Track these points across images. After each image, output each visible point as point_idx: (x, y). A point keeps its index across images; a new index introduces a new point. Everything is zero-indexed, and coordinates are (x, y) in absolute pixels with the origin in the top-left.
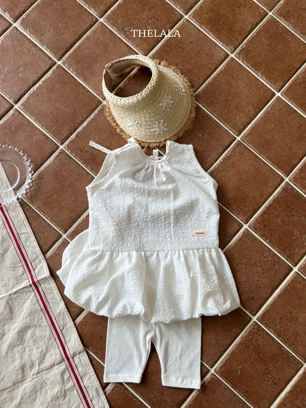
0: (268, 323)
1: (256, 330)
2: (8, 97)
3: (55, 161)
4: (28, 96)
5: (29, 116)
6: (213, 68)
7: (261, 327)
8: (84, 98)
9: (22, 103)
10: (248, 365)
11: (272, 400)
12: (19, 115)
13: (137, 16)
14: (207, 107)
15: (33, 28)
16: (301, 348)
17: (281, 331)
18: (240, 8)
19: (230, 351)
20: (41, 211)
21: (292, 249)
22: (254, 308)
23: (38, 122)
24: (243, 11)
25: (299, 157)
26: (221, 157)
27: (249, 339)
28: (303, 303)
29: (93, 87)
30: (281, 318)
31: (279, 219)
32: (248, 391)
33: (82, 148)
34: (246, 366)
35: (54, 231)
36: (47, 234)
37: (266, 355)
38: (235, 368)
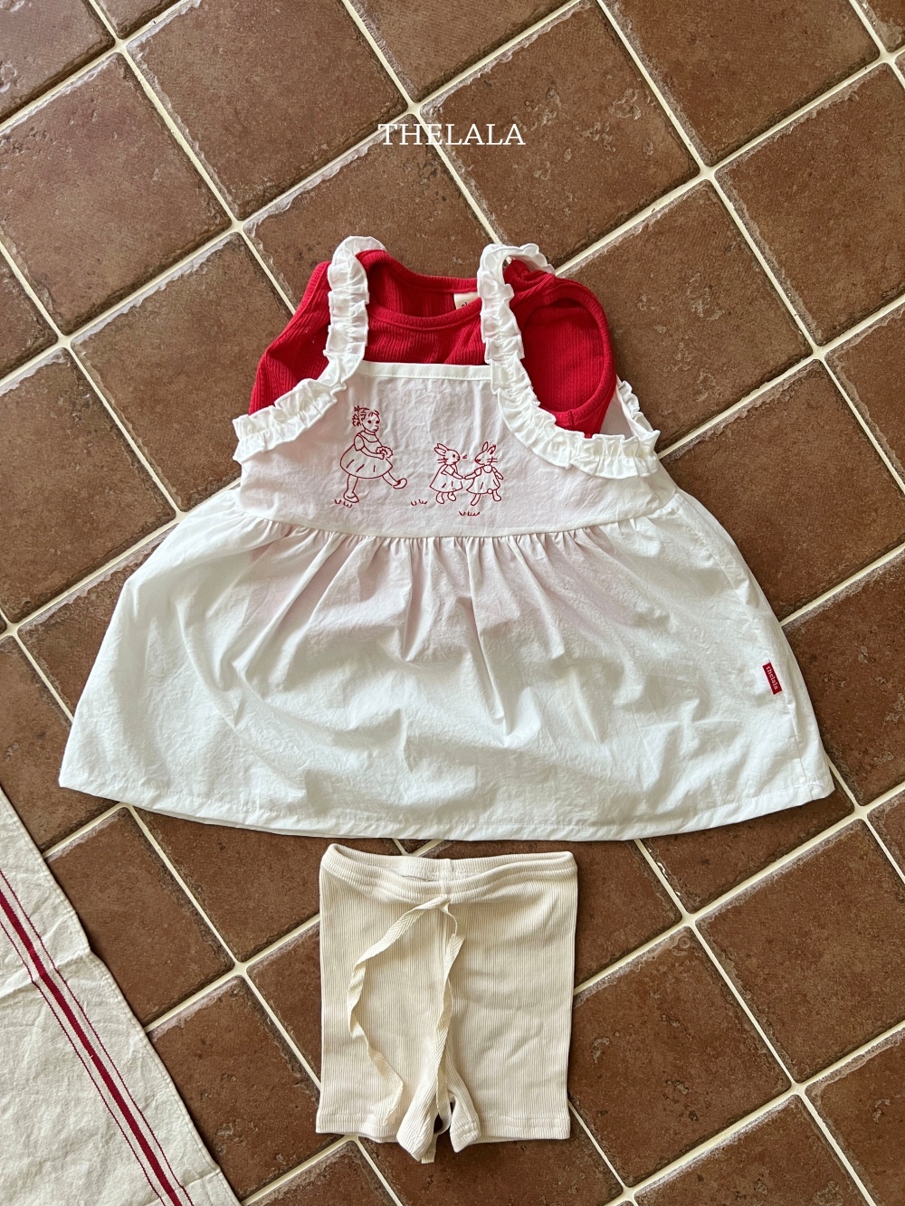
0: (726, 943)
1: (683, 953)
2: (105, 8)
3: (206, 269)
4: (168, 21)
5: (156, 92)
6: (811, 87)
7: (702, 949)
8: (351, 76)
9: (144, 39)
10: (628, 1042)
11: (670, 1156)
12: (125, 77)
14: (752, 218)
16: (799, 1040)
17: (757, 976)
20: (128, 419)
21: (871, 751)
22: (699, 891)
23: (180, 121)
26: (746, 401)
27: (655, 972)
28: (852, 916)
29: (389, 45)
30: (770, 942)
31: (864, 650)
32: (606, 1112)
33: (305, 250)
34: (624, 1044)
35: (155, 493)
36: (129, 498)
37: (691, 1031)
38: (589, 1041)
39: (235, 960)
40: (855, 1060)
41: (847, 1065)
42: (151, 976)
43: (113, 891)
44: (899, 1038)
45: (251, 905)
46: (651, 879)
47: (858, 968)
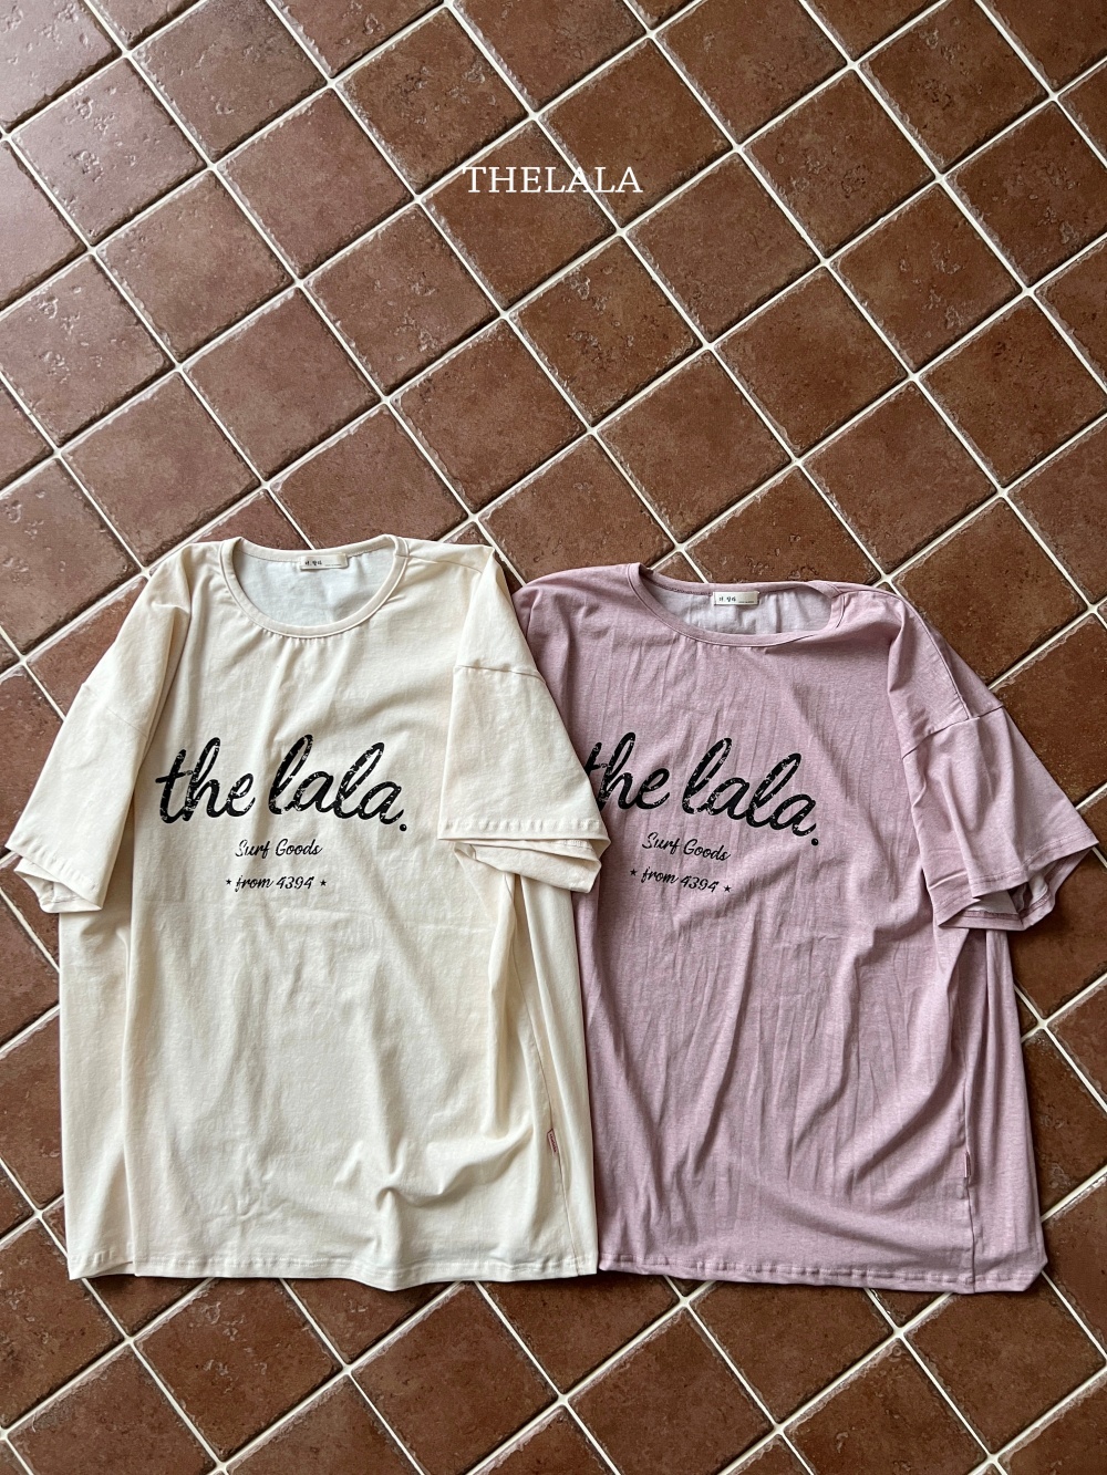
0: (928, 1349)
1: (898, 1359)
7: (911, 1354)
10: (862, 1434)
13: (769, 557)
15: (517, 539)
16: (989, 1420)
17: (954, 1373)
18: (1021, 581)
19: (829, 1394)
22: (904, 1310)
24: (1027, 592)
25: (1083, 977)
27: (877, 1377)
28: (1019, 1320)
30: (961, 1345)
34: (859, 1435)
37: (909, 1421)
38: (832, 1435)
39: (558, 1393)
40: (1033, 1432)
41: (1028, 1436)
42: (496, 1411)
43: (464, 1345)
44: (1064, 1411)
45: (569, 1347)
46: (868, 1303)
47: (1028, 1360)
